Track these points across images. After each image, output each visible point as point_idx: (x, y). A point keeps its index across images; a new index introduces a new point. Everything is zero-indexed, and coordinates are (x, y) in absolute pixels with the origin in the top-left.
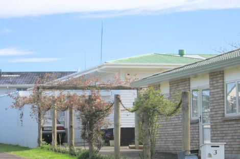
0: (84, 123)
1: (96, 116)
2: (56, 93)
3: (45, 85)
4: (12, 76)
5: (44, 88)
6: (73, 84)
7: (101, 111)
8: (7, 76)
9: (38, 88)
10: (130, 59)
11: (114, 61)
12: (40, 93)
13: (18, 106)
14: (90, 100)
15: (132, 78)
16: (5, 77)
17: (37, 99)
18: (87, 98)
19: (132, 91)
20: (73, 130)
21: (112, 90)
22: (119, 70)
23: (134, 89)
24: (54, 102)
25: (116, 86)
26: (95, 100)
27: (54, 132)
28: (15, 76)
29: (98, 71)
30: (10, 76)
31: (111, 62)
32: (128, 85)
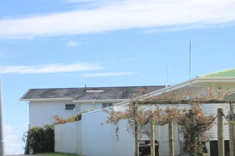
0: (186, 137)
1: (197, 130)
2: (153, 108)
3: (140, 100)
4: (97, 91)
5: (140, 103)
6: (168, 98)
7: (203, 124)
8: (92, 91)
9: (134, 103)
10: (221, 72)
11: (205, 75)
12: (137, 108)
13: (114, 120)
14: (191, 114)
15: (224, 92)
16: (90, 93)
17: (133, 114)
18: (188, 112)
19: (225, 104)
20: (173, 143)
21: (203, 104)
22: (210, 84)
23: (227, 102)
24: (152, 116)
25: (209, 100)
26: (196, 114)
27: (152, 146)
28: (99, 91)
29: (190, 85)
30: (95, 91)
31: (202, 76)
32: (221, 99)
